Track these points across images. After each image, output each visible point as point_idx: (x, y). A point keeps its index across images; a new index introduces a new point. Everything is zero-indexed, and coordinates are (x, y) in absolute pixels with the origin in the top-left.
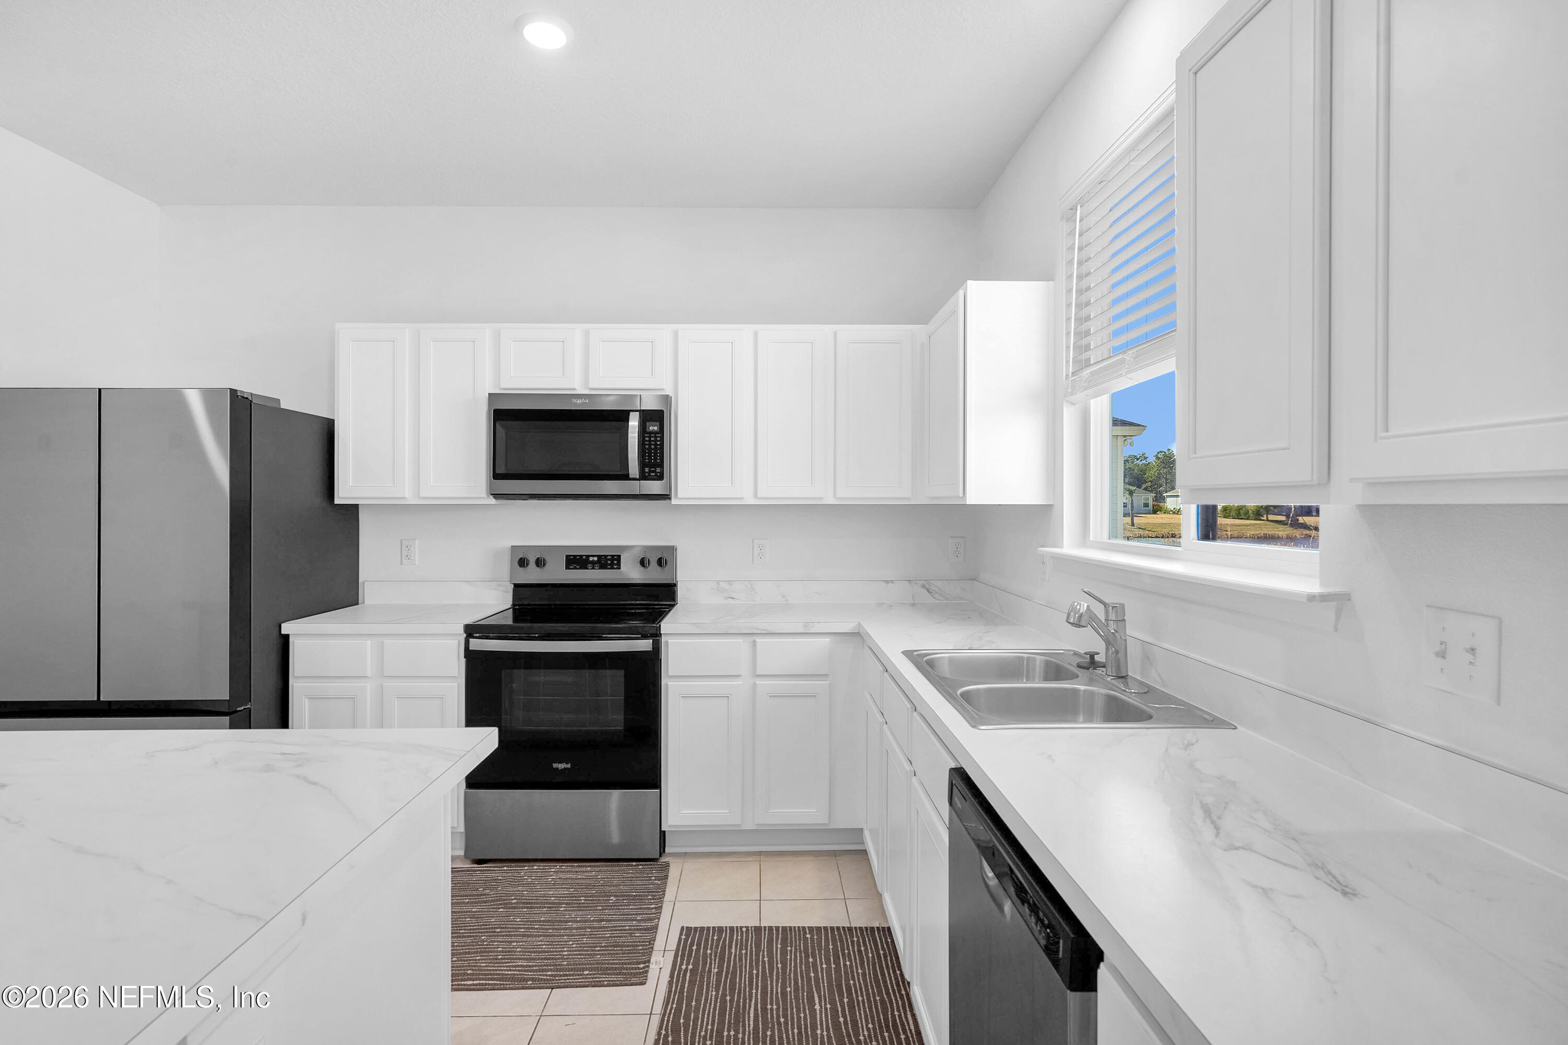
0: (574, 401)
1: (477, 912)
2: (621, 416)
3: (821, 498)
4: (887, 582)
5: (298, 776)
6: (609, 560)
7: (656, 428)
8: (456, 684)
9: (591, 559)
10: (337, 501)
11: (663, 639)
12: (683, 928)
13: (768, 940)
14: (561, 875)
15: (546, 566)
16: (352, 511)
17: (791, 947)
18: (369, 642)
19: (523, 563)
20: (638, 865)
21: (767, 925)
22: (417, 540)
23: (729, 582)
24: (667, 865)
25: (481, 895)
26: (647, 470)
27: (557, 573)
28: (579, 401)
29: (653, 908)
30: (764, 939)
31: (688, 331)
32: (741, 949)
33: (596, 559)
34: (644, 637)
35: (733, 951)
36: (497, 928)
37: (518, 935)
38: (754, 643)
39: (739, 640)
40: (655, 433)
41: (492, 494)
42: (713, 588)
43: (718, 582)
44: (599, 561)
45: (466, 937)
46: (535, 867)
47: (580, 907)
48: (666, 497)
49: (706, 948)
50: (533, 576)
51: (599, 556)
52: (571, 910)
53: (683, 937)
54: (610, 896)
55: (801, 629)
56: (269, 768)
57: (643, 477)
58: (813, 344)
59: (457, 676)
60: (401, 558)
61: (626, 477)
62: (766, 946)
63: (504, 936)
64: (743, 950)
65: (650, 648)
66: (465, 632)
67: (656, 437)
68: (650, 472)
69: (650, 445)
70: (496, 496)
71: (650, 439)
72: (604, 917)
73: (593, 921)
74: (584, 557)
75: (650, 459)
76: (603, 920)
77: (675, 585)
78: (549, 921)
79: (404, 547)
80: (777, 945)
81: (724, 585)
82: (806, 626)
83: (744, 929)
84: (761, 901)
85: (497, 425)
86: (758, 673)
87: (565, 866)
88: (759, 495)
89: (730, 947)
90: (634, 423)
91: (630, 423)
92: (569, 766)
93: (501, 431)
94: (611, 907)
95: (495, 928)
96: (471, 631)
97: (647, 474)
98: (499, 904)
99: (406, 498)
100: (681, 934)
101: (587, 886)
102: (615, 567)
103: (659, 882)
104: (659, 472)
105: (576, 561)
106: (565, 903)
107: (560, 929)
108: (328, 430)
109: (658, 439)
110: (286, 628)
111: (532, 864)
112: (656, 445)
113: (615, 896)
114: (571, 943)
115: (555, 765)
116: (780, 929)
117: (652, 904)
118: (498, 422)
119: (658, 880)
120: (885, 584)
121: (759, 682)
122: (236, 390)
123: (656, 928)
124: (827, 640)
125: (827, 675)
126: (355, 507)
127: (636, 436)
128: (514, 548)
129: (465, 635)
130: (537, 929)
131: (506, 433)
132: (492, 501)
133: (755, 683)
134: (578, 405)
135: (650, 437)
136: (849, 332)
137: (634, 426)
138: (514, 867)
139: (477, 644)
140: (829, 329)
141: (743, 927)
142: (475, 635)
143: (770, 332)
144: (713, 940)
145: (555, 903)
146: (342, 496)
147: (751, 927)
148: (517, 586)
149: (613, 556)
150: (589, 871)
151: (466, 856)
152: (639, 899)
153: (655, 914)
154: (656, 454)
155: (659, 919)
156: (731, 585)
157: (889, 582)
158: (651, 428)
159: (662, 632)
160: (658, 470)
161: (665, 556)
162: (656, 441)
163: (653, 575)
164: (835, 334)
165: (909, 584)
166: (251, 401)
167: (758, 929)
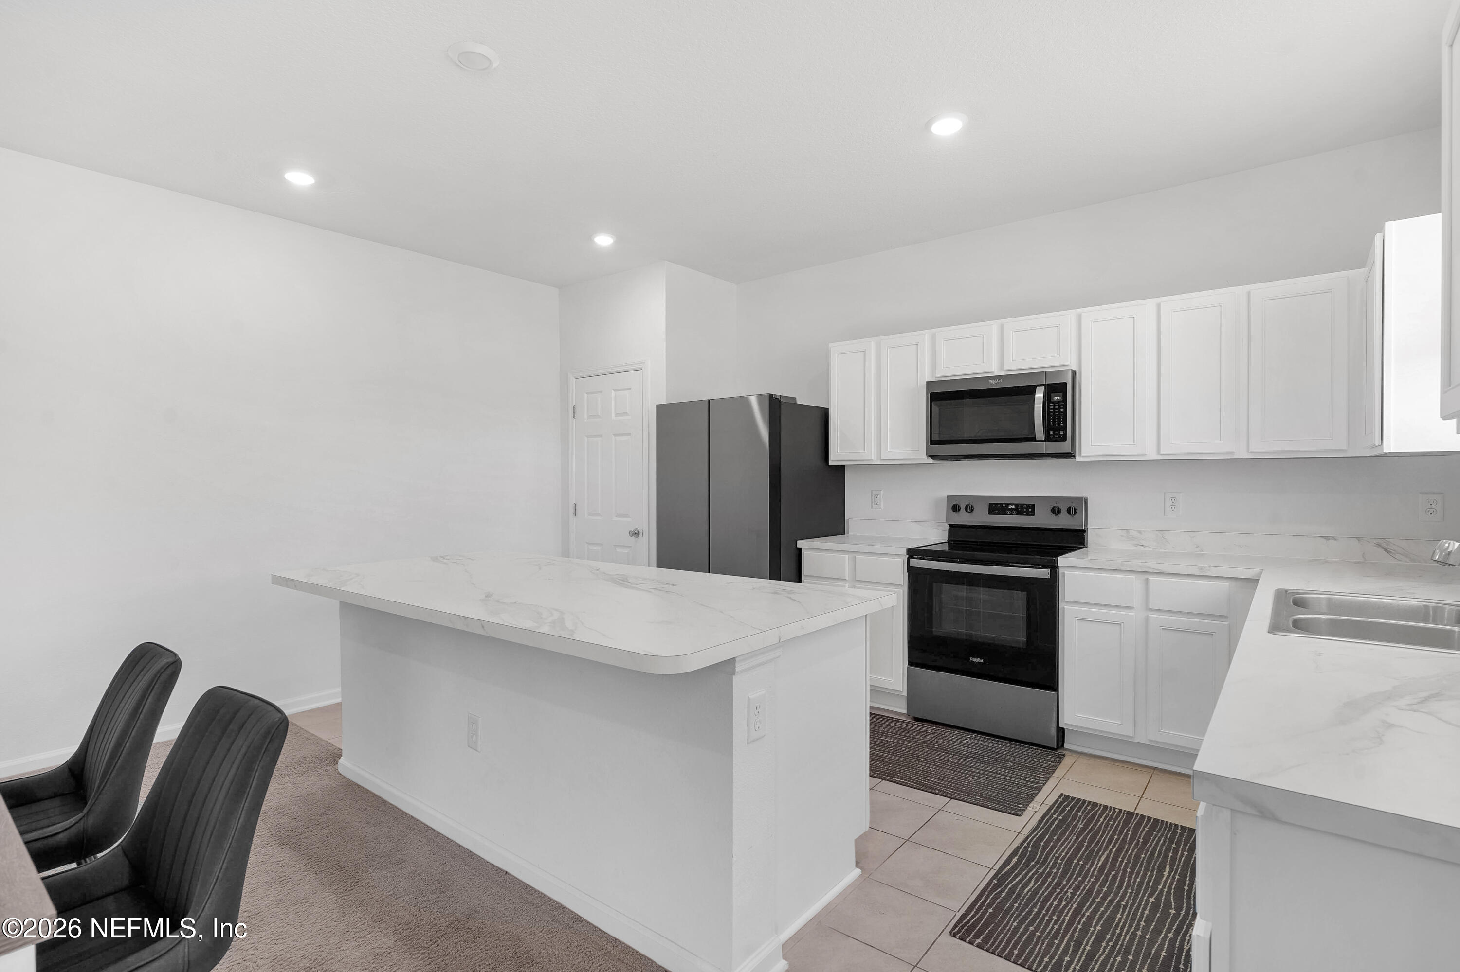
0: (991, 381)
1: (910, 746)
2: (1030, 391)
3: (1232, 453)
4: (1327, 538)
5: (788, 597)
6: (1025, 507)
7: (1059, 398)
8: (902, 590)
9: (1010, 506)
10: (830, 463)
11: (1061, 570)
12: (1062, 794)
13: (1137, 822)
14: (974, 741)
15: (974, 511)
16: (841, 469)
17: (1158, 832)
18: (847, 556)
19: (956, 508)
20: (1038, 749)
21: (1140, 813)
22: (882, 491)
23: (1139, 531)
24: (1064, 755)
25: (914, 738)
26: (1051, 433)
27: (982, 517)
28: (995, 382)
29: (1042, 777)
30: (1134, 821)
31: (1090, 314)
32: (1110, 820)
33: (1014, 507)
34: (1044, 567)
35: (1102, 820)
36: (922, 758)
37: (934, 765)
38: (1147, 581)
39: (1133, 577)
40: (1059, 402)
41: (930, 456)
42: (1122, 536)
43: (1128, 531)
44: (1016, 509)
45: (900, 757)
46: (956, 732)
47: (983, 762)
48: (1070, 455)
49: (1078, 811)
50: (963, 519)
51: (1017, 505)
52: (976, 762)
53: (1061, 800)
54: (1008, 762)
55: (1196, 572)
56: (776, 593)
57: (1048, 438)
58: (1222, 307)
59: (902, 584)
60: (872, 504)
61: (1033, 439)
62: (1133, 825)
63: (925, 763)
64: (1111, 821)
65: (1048, 576)
66: (908, 554)
67: (1059, 406)
68: (1054, 435)
69: (1054, 412)
70: (933, 457)
71: (1054, 407)
72: (1000, 772)
73: (991, 772)
74: (1004, 505)
75: (1054, 424)
76: (998, 774)
77: (1084, 531)
78: (958, 764)
79: (873, 496)
80: (1145, 827)
81: (1132, 533)
82: (1201, 569)
83: (1117, 810)
84: (1142, 799)
85: (933, 405)
86: (1151, 607)
87: (978, 737)
88: (1162, 452)
89: (1100, 816)
90: (1039, 395)
91: (1036, 396)
92: (982, 661)
93: (935, 409)
94: (1007, 768)
95: (920, 757)
96: (912, 553)
97: (1051, 436)
98: (926, 746)
99: (872, 460)
100: (1060, 797)
101: (992, 752)
102: (1030, 514)
103: (1052, 764)
104: (1062, 435)
105: (998, 507)
106: (972, 757)
107: (965, 770)
108: (824, 415)
109: (1062, 407)
110: (801, 544)
111: (954, 729)
112: (1059, 412)
113: (1012, 763)
114: (971, 779)
115: (971, 659)
116: (1152, 819)
117: (1042, 774)
118: (934, 402)
119: (1051, 762)
120: (1324, 541)
121: (1151, 615)
122: (772, 395)
123: (1040, 789)
124: (1226, 584)
125: (1226, 617)
126: (843, 467)
127: (1040, 406)
128: (949, 498)
129: (908, 556)
130: (949, 765)
131: (940, 410)
132: (931, 461)
133: (1148, 616)
134: (994, 384)
135: (1054, 406)
136: (1262, 290)
137: (1039, 398)
138: (942, 729)
139: (917, 563)
140: (1240, 291)
141: (1116, 808)
142: (915, 557)
143: (1171, 303)
144: (1086, 808)
145: (965, 755)
146: (834, 459)
147: (1125, 811)
148: (952, 526)
149: (1028, 505)
150: (997, 744)
151: (908, 714)
152: (1032, 769)
153: (1041, 781)
154: (1059, 418)
155: (1044, 785)
156: (1140, 533)
157: (1329, 539)
158: (1056, 398)
159: (1059, 565)
160: (1062, 433)
161: (1074, 505)
162: (1060, 408)
163: (1063, 521)
164: (1249, 294)
165: (1358, 541)
166: (780, 400)
167: (1130, 814)
